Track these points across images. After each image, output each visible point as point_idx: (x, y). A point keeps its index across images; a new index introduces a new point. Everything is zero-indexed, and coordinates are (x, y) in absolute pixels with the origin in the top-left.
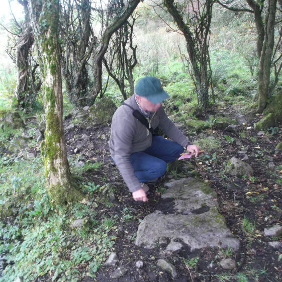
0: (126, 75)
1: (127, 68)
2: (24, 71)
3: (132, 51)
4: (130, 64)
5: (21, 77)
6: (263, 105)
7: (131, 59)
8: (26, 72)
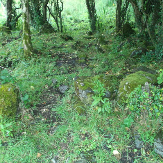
0: (58, 14)
1: (59, 12)
2: (10, 11)
3: (61, 3)
4: (60, 9)
5: (8, 14)
6: (118, 30)
7: (61, 7)
8: (11, 12)
